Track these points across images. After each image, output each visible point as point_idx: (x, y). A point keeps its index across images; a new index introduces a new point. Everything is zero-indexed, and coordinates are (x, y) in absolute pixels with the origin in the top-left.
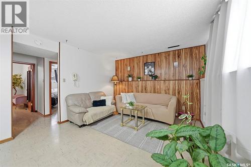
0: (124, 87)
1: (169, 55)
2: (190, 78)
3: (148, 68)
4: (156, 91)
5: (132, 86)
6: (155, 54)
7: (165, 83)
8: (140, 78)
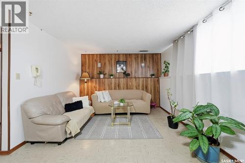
0: (94, 85)
1: (138, 57)
2: (153, 77)
3: (120, 66)
4: (129, 87)
5: (104, 83)
6: (126, 55)
7: (136, 80)
8: (112, 75)
